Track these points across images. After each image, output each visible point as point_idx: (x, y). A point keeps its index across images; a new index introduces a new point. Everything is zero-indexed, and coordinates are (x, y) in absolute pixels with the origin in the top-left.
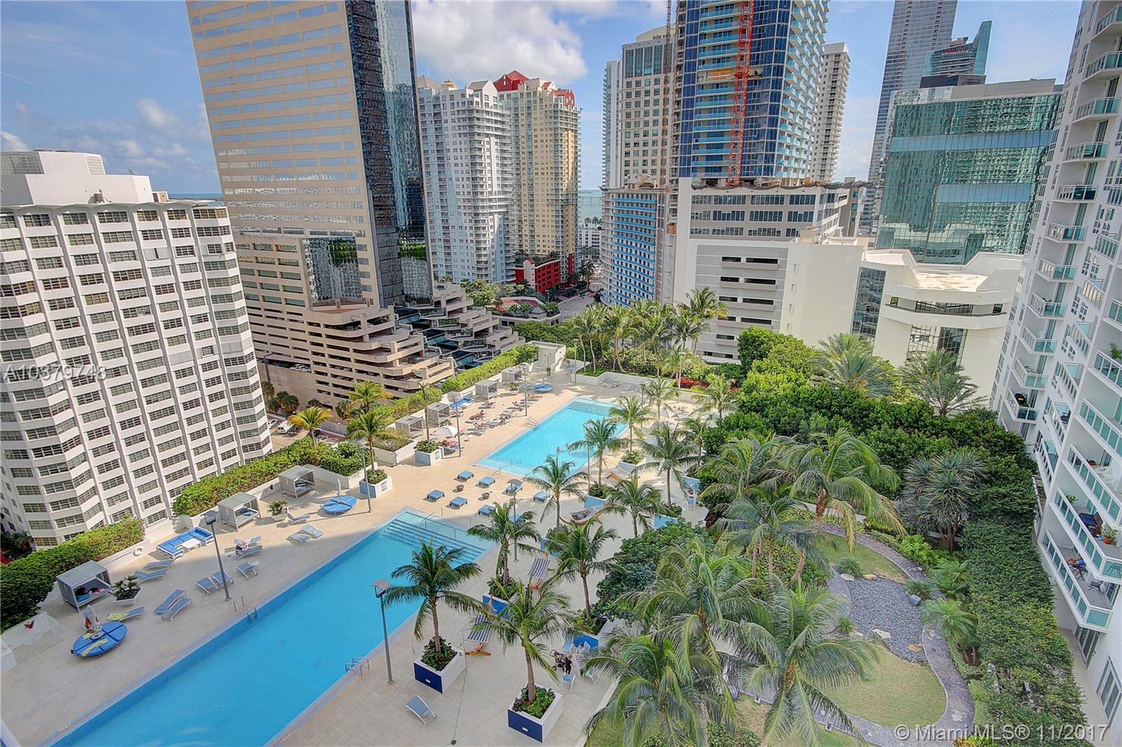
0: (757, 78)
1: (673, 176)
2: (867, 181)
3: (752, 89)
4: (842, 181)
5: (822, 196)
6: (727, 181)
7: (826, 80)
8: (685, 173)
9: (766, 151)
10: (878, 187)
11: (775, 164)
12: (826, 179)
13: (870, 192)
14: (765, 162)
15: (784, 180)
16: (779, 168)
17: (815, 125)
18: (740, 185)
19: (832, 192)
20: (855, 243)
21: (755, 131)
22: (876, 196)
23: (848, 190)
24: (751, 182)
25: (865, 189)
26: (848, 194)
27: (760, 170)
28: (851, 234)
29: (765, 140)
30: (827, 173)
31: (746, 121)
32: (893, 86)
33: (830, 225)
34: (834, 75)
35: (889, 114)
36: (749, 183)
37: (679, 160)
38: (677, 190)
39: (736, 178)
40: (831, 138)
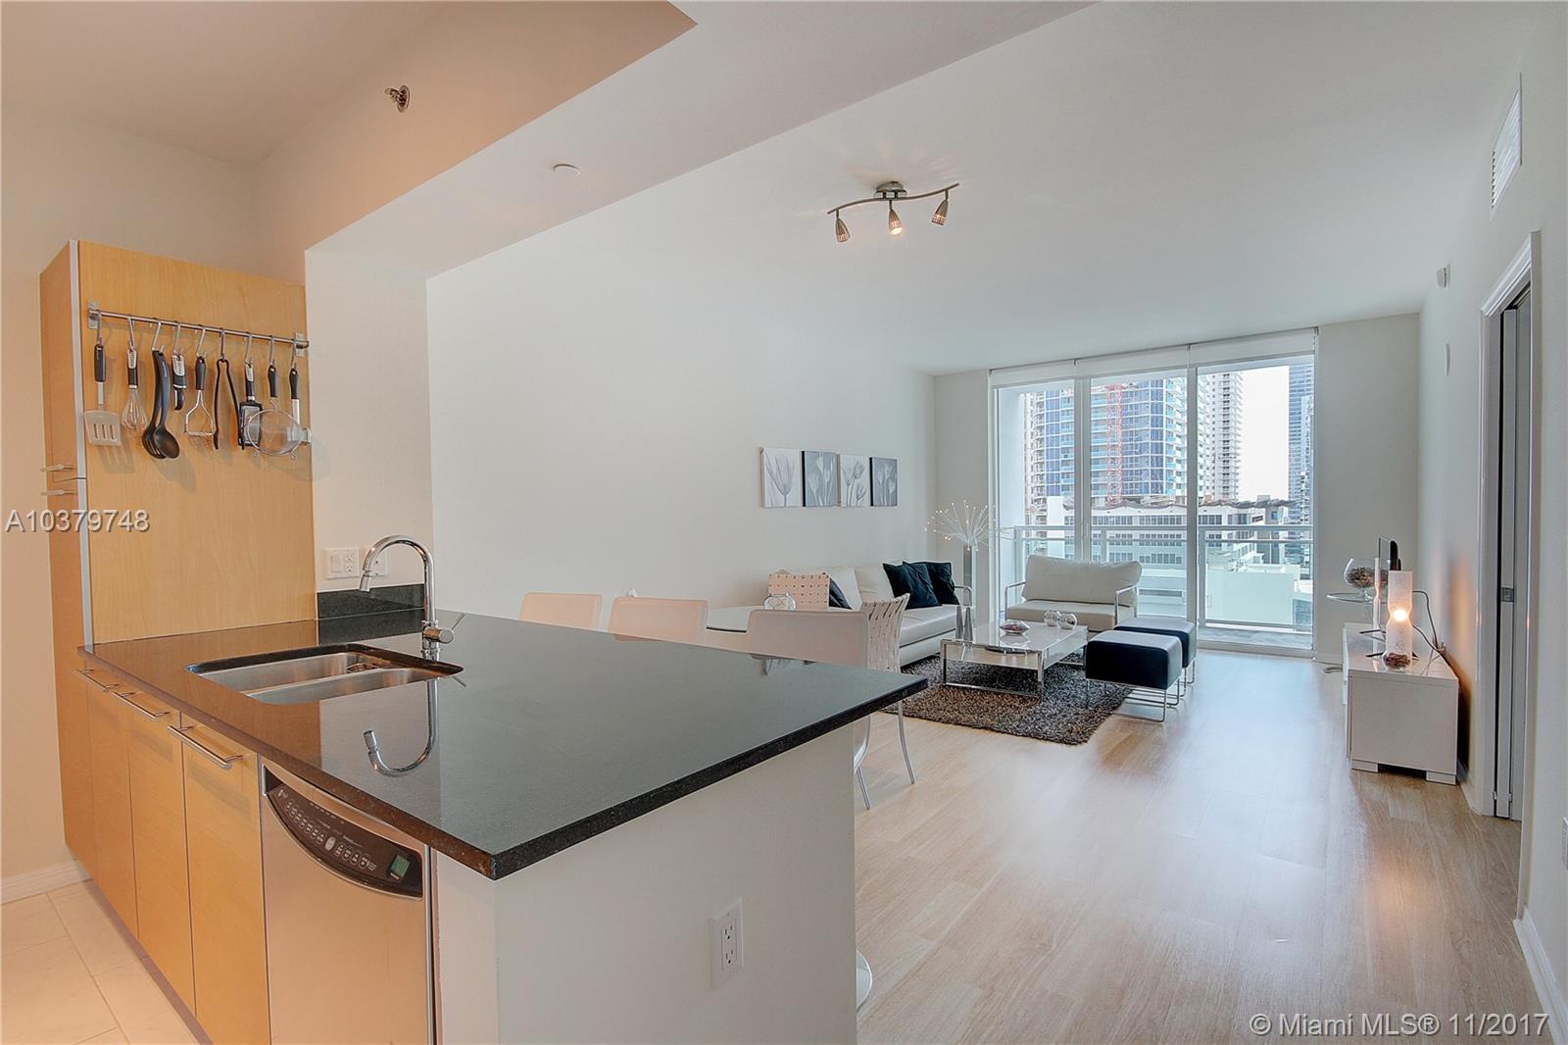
0: (1132, 389)
1: (1039, 495)
2: (1286, 499)
3: (1127, 401)
4: (1253, 499)
5: (1230, 516)
6: (1107, 500)
7: (1216, 386)
8: (1055, 492)
9: (1152, 466)
10: (1303, 506)
11: (1164, 481)
12: (1232, 496)
13: (1294, 512)
14: (1152, 479)
15: (1177, 497)
16: (1170, 485)
17: (1208, 436)
18: (1124, 504)
19: (1243, 511)
20: (1283, 571)
21: (1136, 445)
22: (1303, 518)
23: (1264, 510)
24: (1137, 502)
25: (1286, 509)
26: (1264, 515)
27: (1147, 487)
28: (1275, 561)
29: (1150, 454)
30: (1231, 490)
31: (1124, 434)
32: (1303, 390)
33: (1244, 551)
34: (1224, 382)
35: (1303, 421)
36: (1134, 502)
37: (1045, 477)
38: (1045, 510)
39: (1118, 496)
40: (1231, 450)
